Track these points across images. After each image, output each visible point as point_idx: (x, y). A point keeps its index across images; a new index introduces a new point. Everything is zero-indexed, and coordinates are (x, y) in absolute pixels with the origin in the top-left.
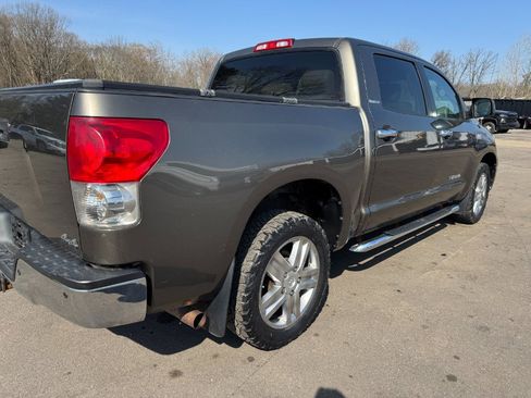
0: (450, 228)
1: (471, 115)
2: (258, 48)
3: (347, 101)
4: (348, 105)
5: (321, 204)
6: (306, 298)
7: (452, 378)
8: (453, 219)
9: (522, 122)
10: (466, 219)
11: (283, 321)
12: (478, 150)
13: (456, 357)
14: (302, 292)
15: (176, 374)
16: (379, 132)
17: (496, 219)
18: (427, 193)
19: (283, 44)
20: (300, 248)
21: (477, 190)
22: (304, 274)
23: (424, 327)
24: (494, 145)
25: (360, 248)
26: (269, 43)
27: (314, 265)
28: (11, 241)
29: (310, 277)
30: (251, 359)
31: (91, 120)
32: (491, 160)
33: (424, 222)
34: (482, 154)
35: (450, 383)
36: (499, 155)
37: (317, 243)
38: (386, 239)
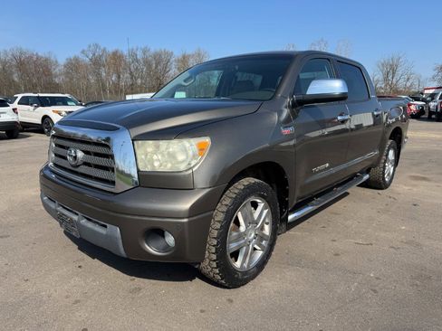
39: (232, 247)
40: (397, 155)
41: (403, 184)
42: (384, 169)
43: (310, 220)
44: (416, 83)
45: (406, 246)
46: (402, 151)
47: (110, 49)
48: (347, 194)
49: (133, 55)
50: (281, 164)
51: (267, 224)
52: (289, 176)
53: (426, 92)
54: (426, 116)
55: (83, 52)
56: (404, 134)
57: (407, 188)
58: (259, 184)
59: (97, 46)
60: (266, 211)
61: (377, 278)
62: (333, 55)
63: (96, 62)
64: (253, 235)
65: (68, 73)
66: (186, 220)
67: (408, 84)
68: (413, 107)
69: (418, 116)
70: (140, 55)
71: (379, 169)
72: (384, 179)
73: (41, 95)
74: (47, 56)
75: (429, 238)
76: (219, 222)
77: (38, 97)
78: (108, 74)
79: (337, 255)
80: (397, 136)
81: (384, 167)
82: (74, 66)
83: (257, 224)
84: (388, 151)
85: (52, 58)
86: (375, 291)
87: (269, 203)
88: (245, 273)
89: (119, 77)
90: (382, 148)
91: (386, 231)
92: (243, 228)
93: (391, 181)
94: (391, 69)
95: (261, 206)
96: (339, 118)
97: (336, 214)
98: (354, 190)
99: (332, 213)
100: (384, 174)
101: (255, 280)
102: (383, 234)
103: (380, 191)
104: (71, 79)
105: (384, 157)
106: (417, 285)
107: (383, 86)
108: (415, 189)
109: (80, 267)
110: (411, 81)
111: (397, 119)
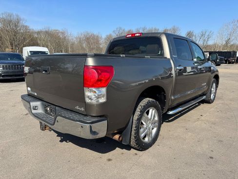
0: (202, 105)
1: (209, 60)
2: (128, 36)
3: (165, 56)
4: (166, 58)
5: (158, 95)
6: (154, 131)
7: (211, 158)
8: (203, 102)
9: (226, 61)
10: (208, 102)
11: (146, 139)
12: (212, 73)
13: (212, 151)
14: (153, 129)
15: (109, 160)
16: (178, 68)
17: (220, 101)
18: (189, 92)
19: (137, 35)
20: (152, 112)
21: (212, 90)
22: (154, 122)
23: (199, 141)
24: (217, 71)
25: (171, 113)
26: (132, 34)
27: (156, 118)
28: (43, 112)
29: (155, 123)
30: (136, 154)
31: (91, 67)
32: (217, 77)
33: (194, 102)
34: (213, 75)
35: (211, 159)
36: (219, 75)
37: (158, 110)
38: (180, 109)
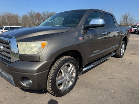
39: (59, 82)
40: (126, 46)
41: (128, 56)
42: (121, 51)
43: (93, 69)
44: (134, 22)
45: (126, 80)
46: (127, 45)
47: (36, 12)
48: (107, 59)
49: (44, 14)
50: (79, 51)
51: (74, 72)
52: (82, 55)
53: (137, 25)
54: (137, 33)
55: (28, 13)
56: (128, 39)
57: (129, 57)
58: (69, 58)
59: (32, 11)
60: (73, 68)
61: (114, 93)
62: (101, 11)
63: (32, 16)
64: (68, 77)
65: (23, 20)
66: (36, 74)
67: (132, 22)
68: (133, 30)
69: (134, 33)
70: (46, 14)
71: (119, 51)
72: (120, 54)
73: (11, 26)
74: (17, 14)
75: (135, 76)
76: (52, 73)
77: (10, 27)
78: (36, 20)
79: (101, 83)
80: (126, 40)
81: (121, 50)
82: (25, 17)
83: (69, 73)
84: (122, 45)
85: (18, 15)
86: (113, 98)
87: (75, 65)
88: (65, 91)
89: (39, 21)
90: (120, 44)
91: (120, 74)
92: (63, 75)
93: (123, 55)
94: (126, 18)
95: (71, 66)
96: (103, 33)
97: (103, 67)
98: (110, 58)
99: (101, 67)
100: (120, 53)
101: (69, 93)
102: (118, 75)
103: (119, 59)
104: (24, 22)
105: (121, 47)
106: (129, 96)
107: (123, 23)
108: (131, 58)
109: (7, 87)
110: (132, 21)
111: (126, 34)
